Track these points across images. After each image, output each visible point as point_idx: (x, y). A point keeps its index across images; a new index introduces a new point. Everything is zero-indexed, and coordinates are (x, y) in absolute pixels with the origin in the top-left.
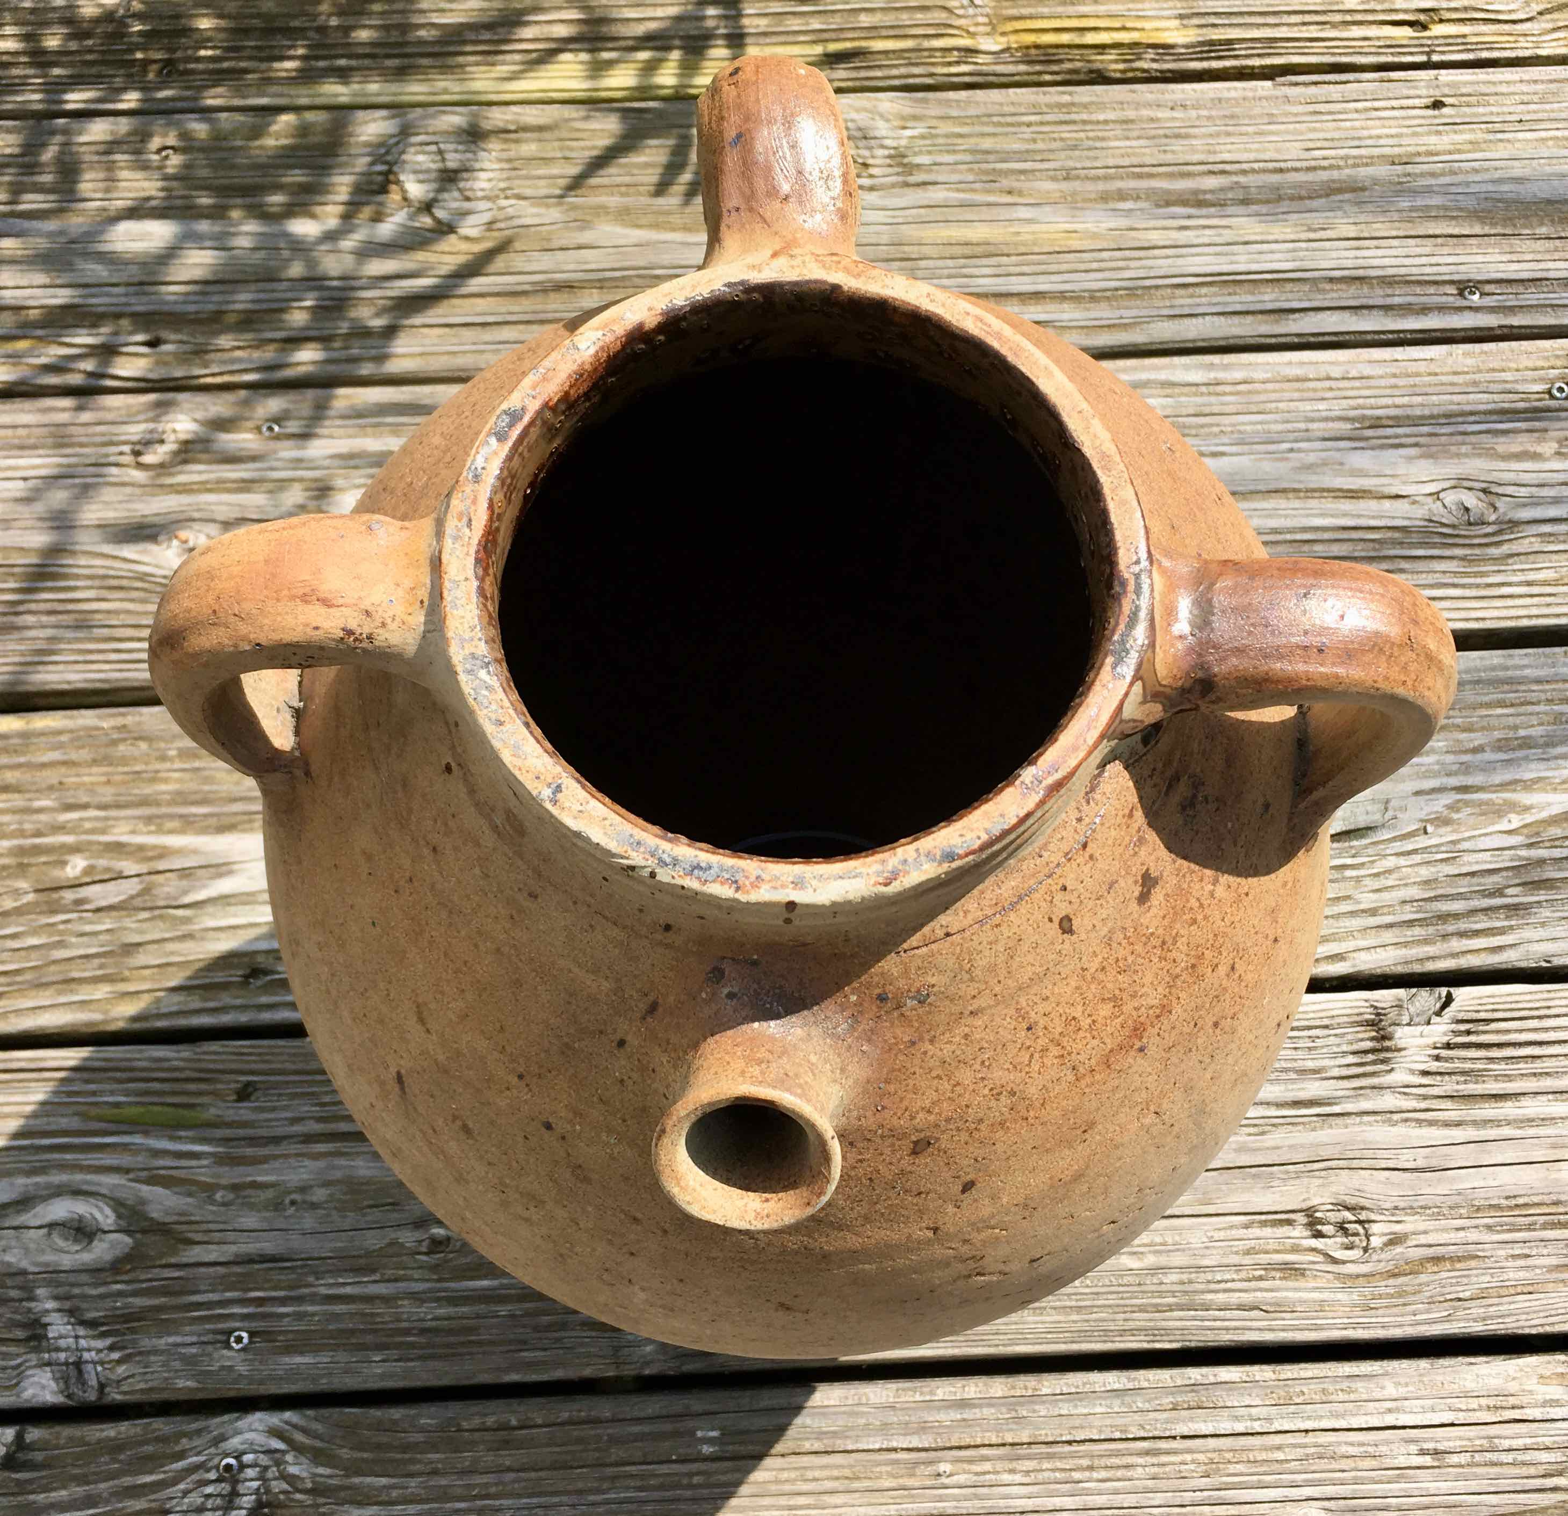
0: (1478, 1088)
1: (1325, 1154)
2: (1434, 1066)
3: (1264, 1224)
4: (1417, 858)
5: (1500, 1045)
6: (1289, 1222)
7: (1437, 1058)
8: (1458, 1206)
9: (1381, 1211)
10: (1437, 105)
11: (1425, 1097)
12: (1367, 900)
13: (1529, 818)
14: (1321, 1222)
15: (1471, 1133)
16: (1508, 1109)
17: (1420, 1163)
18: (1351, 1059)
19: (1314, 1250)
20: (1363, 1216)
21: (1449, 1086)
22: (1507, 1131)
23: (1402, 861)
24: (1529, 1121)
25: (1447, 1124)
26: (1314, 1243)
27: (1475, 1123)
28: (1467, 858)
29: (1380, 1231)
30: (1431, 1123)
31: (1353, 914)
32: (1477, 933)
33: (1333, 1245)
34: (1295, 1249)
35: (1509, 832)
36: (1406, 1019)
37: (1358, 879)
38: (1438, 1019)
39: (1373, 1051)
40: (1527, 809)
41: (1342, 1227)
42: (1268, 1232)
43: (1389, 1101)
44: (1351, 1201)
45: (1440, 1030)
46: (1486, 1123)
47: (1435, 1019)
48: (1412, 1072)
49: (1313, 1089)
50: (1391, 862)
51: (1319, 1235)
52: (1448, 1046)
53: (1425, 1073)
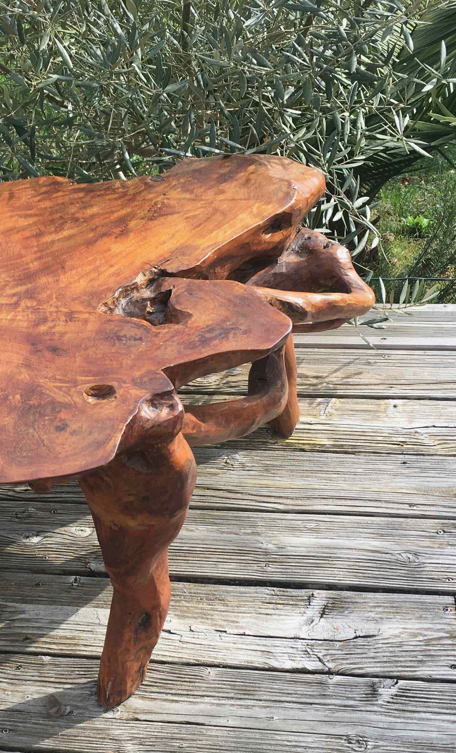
0: (406, 708)
1: (353, 720)
2: (391, 700)
3: (332, 738)
4: (389, 645)
5: (414, 697)
6: (341, 739)
7: (392, 698)
8: (397, 740)
9: (371, 738)
10: (404, 463)
11: (388, 709)
12: (372, 655)
13: (425, 638)
14: (351, 739)
15: (403, 720)
16: (416, 715)
17: (385, 726)
18: (364, 696)
19: (348, 747)
20: (365, 739)
21: (396, 706)
22: (416, 721)
23: (384, 646)
24: (423, 719)
25: (395, 717)
26: (348, 745)
27: (404, 718)
28: (405, 647)
29: (370, 745)
30: (390, 716)
31: (367, 658)
32: (407, 667)
33: (355, 746)
34: (342, 746)
35: (420, 641)
36: (382, 686)
37: (369, 649)
38: (393, 687)
39: (371, 694)
40: (425, 635)
41: (358, 741)
42: (333, 740)
43: (375, 708)
44: (361, 734)
45: (394, 691)
46: (408, 718)
47: (392, 687)
48: (384, 701)
49: (351, 703)
50: (380, 645)
51: (350, 743)
52: (396, 695)
53: (388, 702)
